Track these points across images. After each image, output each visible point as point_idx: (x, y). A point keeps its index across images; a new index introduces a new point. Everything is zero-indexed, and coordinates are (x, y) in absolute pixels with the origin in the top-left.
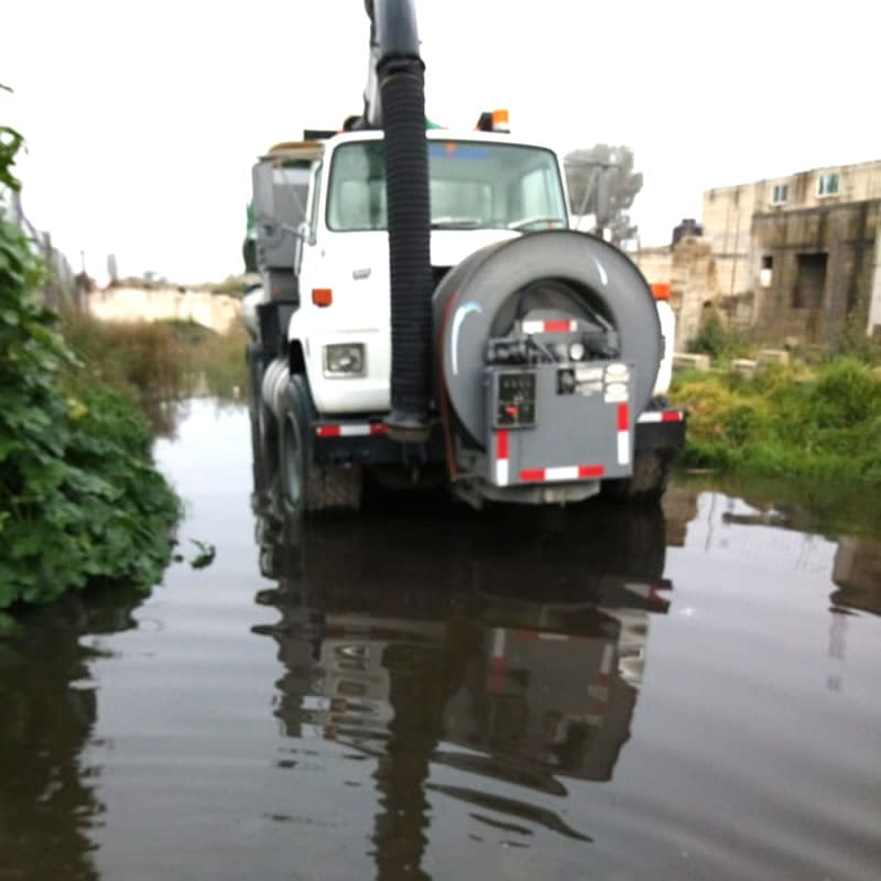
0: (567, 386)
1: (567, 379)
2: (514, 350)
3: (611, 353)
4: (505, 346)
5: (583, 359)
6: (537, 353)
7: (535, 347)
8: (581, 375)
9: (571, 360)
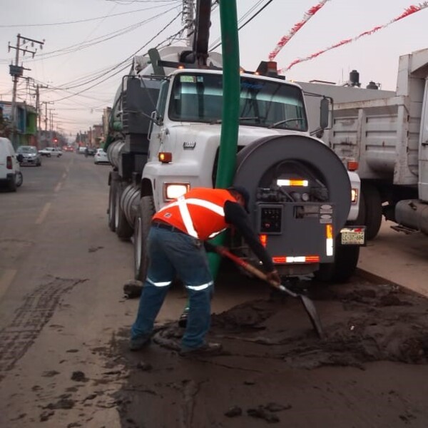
0: (300, 214)
1: (300, 211)
2: (272, 194)
3: (324, 199)
4: (266, 192)
5: (310, 200)
6: (284, 196)
7: (283, 193)
8: (307, 210)
9: (302, 200)
